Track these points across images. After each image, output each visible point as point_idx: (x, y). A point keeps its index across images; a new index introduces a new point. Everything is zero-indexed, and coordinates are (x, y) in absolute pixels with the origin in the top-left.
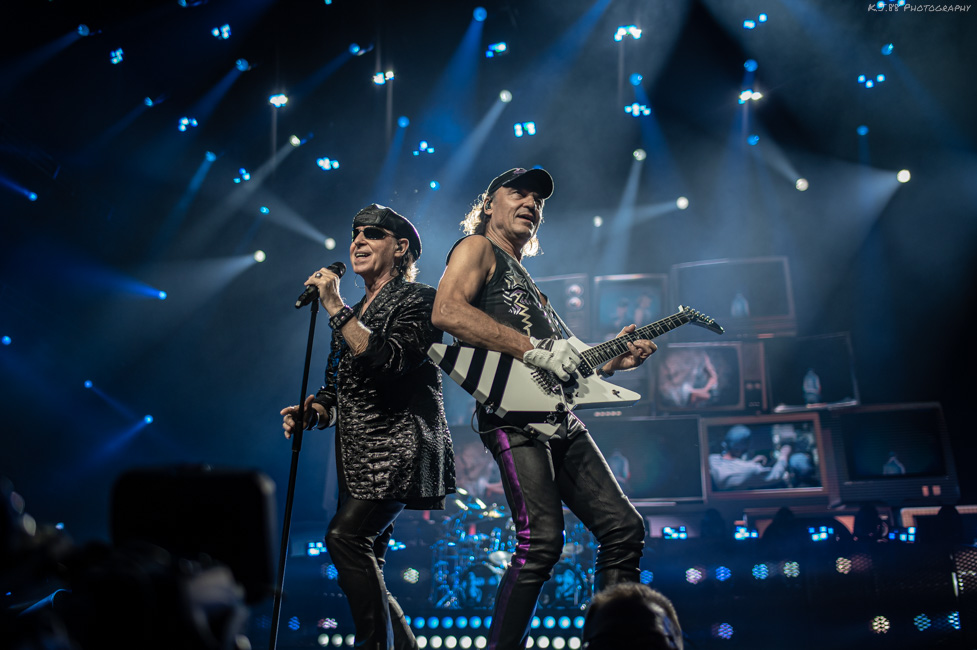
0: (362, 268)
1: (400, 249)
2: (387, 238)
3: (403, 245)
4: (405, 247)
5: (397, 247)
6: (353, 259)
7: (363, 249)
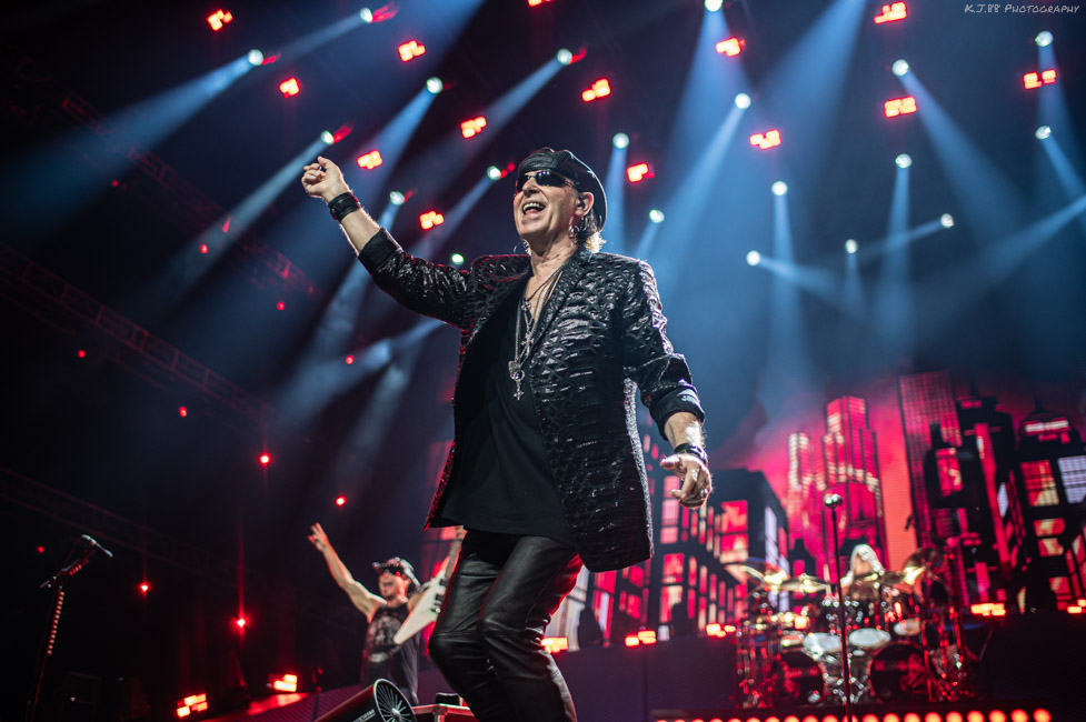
0: (533, 227)
1: (582, 205)
2: (566, 188)
3: (585, 201)
4: (589, 205)
5: (578, 202)
6: (519, 216)
7: (534, 197)
